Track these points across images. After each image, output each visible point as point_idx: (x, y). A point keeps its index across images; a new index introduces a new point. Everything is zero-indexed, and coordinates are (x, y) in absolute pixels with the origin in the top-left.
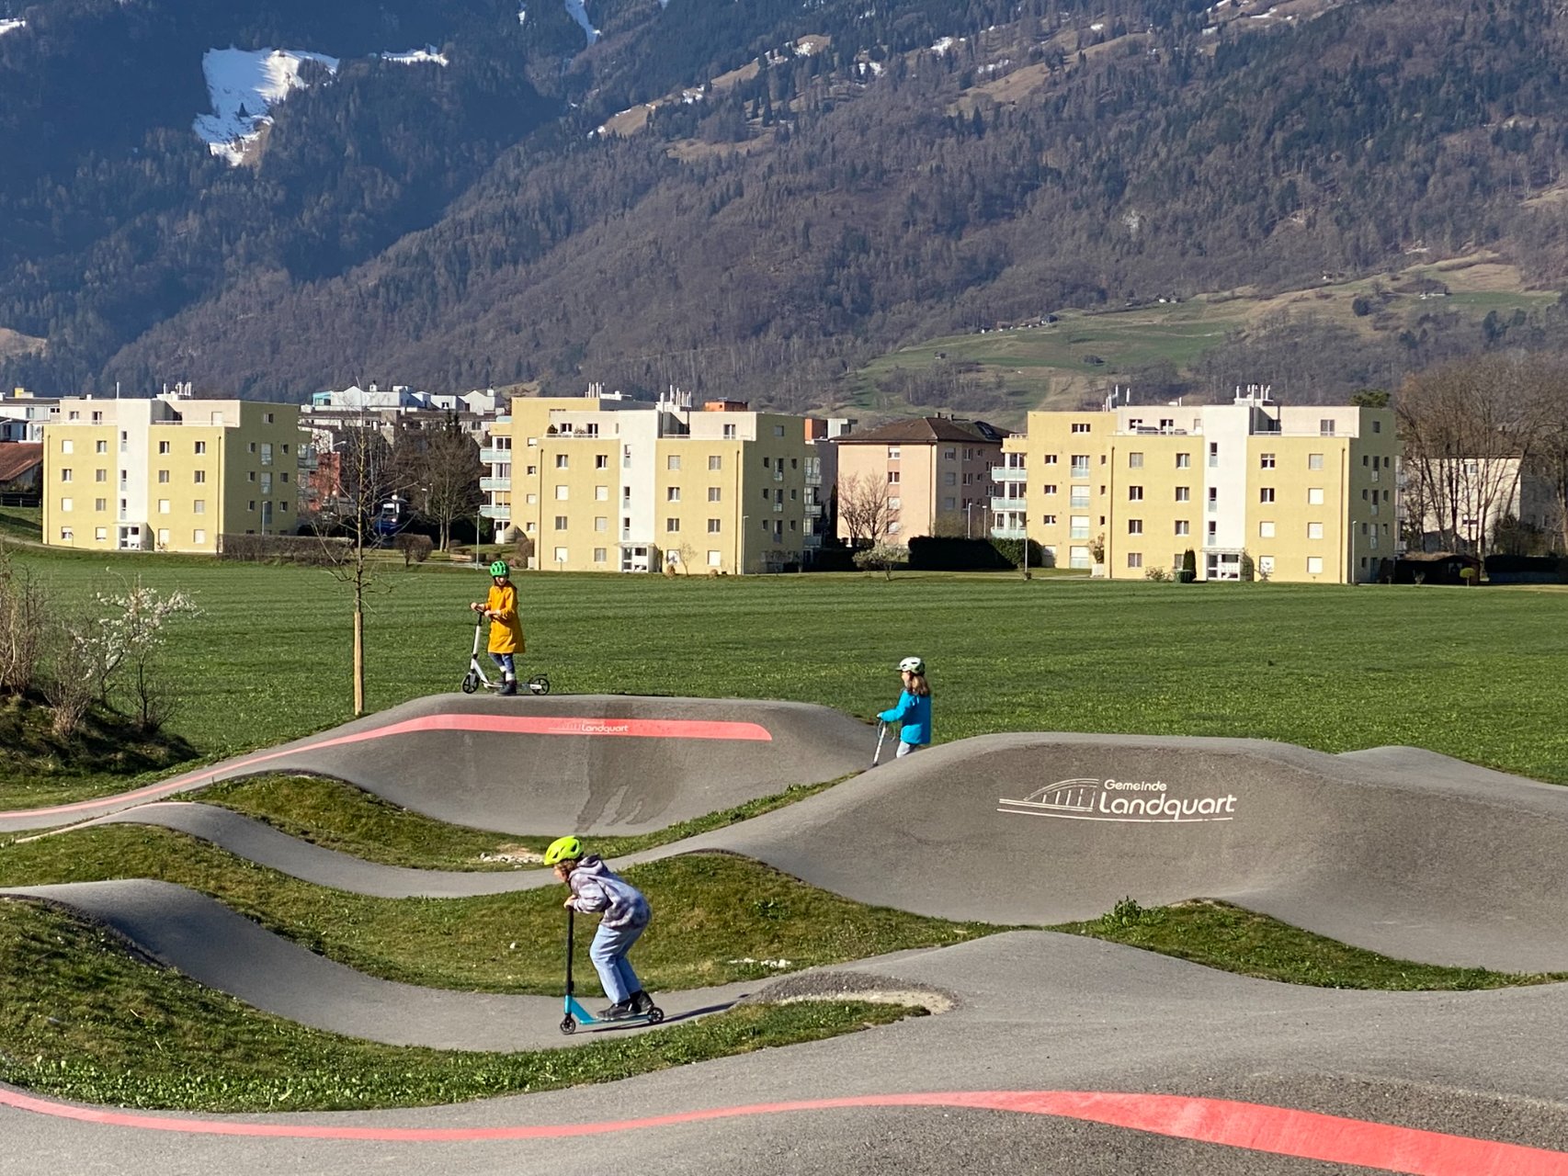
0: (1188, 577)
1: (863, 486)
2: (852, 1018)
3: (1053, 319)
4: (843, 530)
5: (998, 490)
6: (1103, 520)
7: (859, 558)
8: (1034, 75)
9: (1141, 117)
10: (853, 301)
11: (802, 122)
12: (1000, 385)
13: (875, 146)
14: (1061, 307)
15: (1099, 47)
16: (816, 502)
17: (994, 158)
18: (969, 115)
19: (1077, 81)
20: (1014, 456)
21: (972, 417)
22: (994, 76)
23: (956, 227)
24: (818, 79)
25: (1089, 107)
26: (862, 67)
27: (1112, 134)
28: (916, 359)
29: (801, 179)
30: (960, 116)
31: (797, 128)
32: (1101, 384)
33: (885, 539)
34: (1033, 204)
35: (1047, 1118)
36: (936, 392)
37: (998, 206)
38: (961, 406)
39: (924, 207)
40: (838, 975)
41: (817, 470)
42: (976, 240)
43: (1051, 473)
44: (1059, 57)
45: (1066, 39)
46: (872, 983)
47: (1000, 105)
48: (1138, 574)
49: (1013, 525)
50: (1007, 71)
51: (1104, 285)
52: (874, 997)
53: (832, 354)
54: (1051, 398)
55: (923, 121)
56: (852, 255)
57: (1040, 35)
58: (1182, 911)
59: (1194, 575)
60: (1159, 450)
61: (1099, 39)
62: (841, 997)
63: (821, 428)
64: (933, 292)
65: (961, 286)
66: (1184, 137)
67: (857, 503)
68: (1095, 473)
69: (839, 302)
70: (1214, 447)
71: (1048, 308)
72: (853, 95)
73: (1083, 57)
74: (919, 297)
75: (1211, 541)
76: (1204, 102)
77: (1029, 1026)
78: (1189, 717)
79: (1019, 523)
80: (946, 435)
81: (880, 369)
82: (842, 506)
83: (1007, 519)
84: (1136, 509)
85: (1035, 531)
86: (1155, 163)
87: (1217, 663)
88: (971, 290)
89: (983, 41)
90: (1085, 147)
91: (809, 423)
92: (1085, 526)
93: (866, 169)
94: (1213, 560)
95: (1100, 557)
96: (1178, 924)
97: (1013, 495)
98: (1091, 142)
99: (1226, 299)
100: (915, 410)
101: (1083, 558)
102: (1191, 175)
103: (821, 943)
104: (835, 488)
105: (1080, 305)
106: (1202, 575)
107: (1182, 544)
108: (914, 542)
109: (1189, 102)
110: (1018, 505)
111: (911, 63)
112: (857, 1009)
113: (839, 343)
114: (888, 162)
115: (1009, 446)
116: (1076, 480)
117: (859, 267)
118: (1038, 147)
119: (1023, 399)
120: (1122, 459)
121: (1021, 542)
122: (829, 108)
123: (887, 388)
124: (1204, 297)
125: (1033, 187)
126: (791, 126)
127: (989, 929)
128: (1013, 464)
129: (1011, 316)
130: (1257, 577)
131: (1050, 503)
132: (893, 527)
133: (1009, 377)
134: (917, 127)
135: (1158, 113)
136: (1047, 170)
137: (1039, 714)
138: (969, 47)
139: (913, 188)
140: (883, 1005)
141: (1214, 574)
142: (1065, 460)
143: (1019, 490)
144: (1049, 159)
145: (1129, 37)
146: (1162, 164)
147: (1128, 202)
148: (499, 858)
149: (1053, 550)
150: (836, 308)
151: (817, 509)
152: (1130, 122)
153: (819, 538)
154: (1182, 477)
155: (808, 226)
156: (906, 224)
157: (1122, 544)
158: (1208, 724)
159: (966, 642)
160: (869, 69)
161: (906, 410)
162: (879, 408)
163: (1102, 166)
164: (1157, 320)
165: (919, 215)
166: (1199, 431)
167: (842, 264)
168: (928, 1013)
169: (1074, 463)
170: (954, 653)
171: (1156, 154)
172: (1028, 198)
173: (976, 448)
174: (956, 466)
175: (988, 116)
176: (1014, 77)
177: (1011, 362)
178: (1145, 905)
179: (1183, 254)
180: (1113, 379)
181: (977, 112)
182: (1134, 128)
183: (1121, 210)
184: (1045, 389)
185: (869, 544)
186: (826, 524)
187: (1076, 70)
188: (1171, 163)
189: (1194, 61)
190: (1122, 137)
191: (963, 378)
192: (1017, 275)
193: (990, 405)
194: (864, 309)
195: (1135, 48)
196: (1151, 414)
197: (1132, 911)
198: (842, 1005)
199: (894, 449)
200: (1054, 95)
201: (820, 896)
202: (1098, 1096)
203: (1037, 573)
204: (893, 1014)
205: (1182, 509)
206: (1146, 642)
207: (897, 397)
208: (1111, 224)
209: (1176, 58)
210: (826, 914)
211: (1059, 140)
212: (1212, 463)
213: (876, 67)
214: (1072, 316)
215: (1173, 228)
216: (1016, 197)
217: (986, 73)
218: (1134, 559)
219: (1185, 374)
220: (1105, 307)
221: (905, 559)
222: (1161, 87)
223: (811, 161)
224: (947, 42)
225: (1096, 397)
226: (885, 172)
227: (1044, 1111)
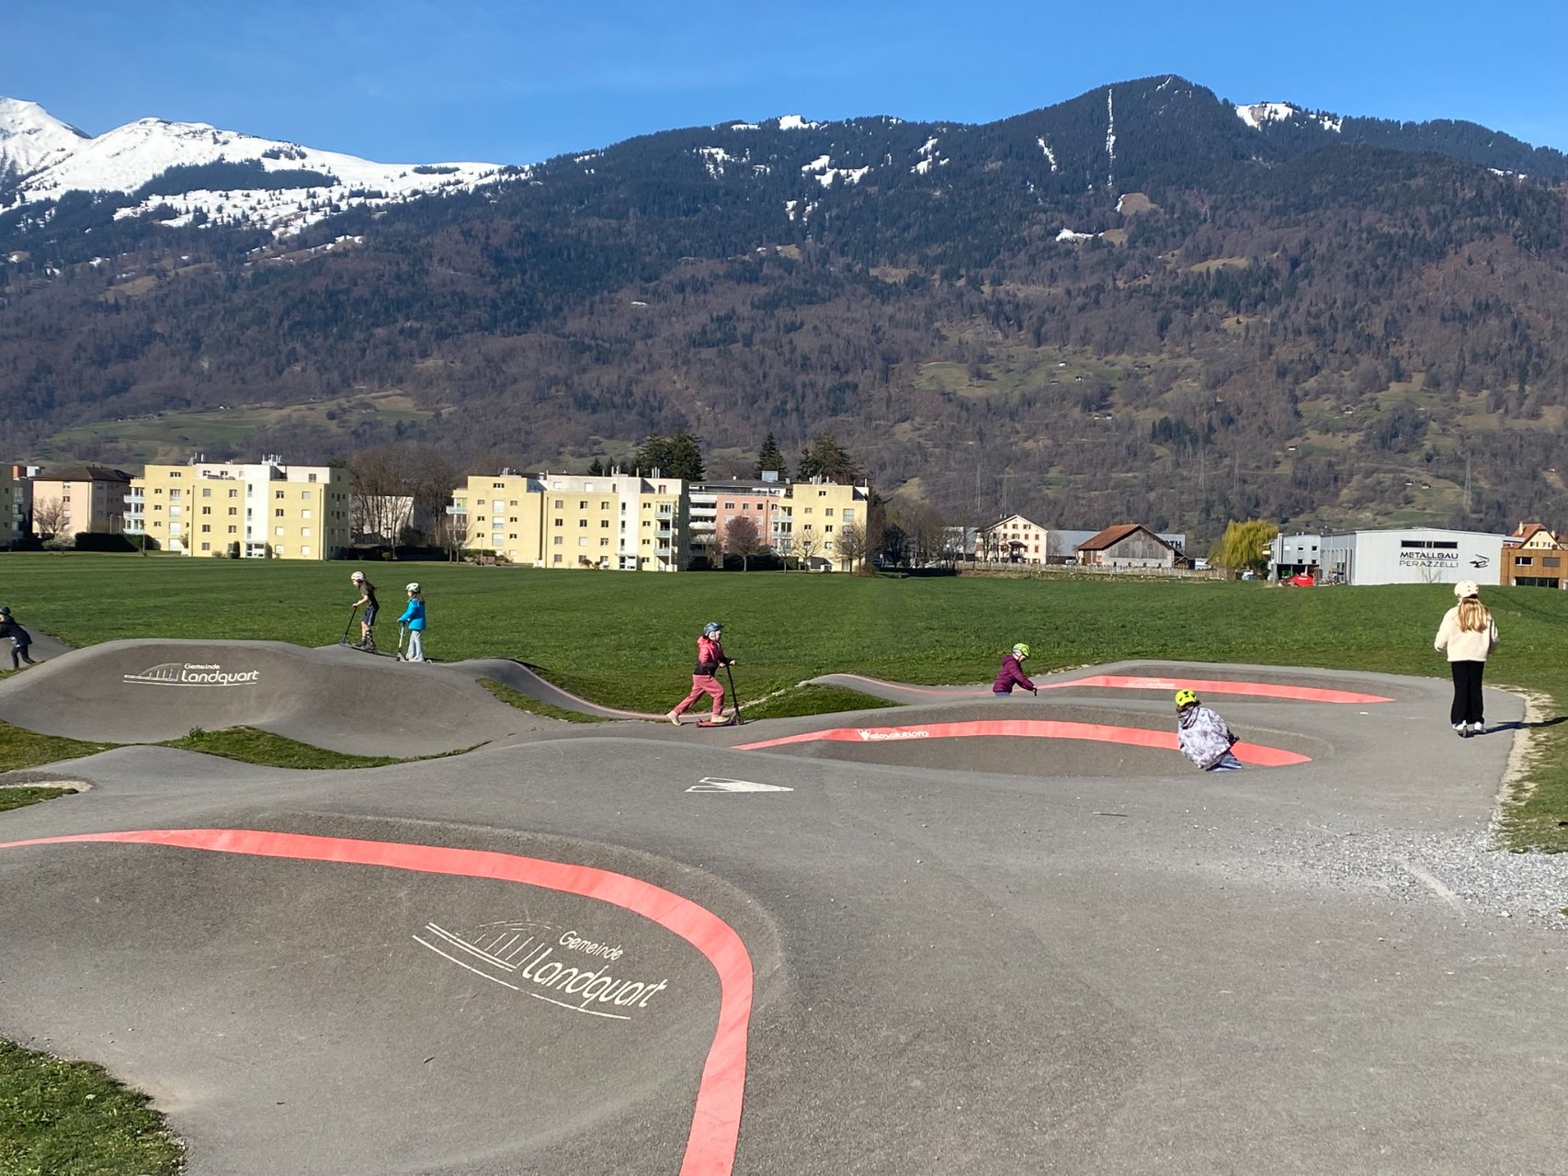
0: (236, 555)
1: (48, 504)
2: (33, 797)
3: (160, 415)
4: (36, 528)
5: (128, 508)
6: (188, 525)
7: (46, 544)
8: (149, 282)
9: (211, 308)
10: (43, 401)
11: (12, 299)
12: (129, 450)
13: (56, 316)
14: (165, 409)
15: (186, 269)
16: (20, 513)
17: (126, 325)
18: (112, 301)
19: (173, 287)
20: (137, 489)
21: (113, 467)
22: (126, 280)
23: (103, 362)
24: (22, 276)
25: (181, 300)
26: (49, 271)
27: (194, 317)
28: (81, 435)
29: (13, 331)
30: (106, 301)
31: (9, 303)
32: (188, 452)
33: (61, 534)
34: (149, 351)
35: (143, 845)
36: (92, 453)
37: (127, 353)
38: (106, 461)
39: (85, 350)
40: (25, 774)
41: (20, 495)
42: (116, 370)
43: (158, 499)
44: (162, 273)
45: (167, 263)
46: (45, 777)
47: (130, 296)
48: (208, 554)
49: (136, 527)
50: (133, 279)
51: (189, 398)
52: (46, 785)
53: (30, 430)
54: (159, 458)
55: (85, 303)
56: (42, 375)
57: (153, 260)
58: (227, 733)
59: (239, 554)
60: (219, 489)
61: (186, 264)
62: (26, 785)
63: (23, 471)
64: (92, 398)
65: (106, 395)
66: (234, 320)
67: (45, 513)
68: (185, 499)
69: (34, 401)
70: (250, 487)
71: (157, 409)
72: (42, 286)
73: (177, 274)
74: (82, 399)
75: (249, 537)
76: (245, 303)
77: (136, 796)
78: (235, 630)
79: (140, 526)
80: (97, 477)
81: (59, 439)
82: (36, 515)
83: (133, 524)
84: (206, 519)
85: (150, 531)
86: (218, 334)
87: (251, 601)
88: (113, 398)
89: (120, 261)
90: (178, 322)
91: (16, 468)
92: (178, 529)
93: (51, 327)
94: (250, 547)
95: (186, 545)
96: (225, 740)
97: (136, 511)
98: (182, 320)
99: (258, 408)
100: (80, 462)
101: (176, 546)
102: (239, 340)
103: (17, 757)
104: (32, 505)
105: (175, 408)
106: (243, 554)
107: (232, 538)
108: (79, 536)
109: (237, 301)
110: (139, 516)
111: (78, 270)
112: (35, 792)
113: (34, 424)
114: (64, 324)
115: (134, 483)
116: (172, 503)
117: (47, 382)
118: (152, 321)
119: (142, 459)
120: (199, 492)
121: (141, 536)
122: (29, 292)
123: (63, 450)
124: (245, 406)
125: (148, 343)
126: (6, 301)
127: (117, 746)
128: (137, 494)
129: (136, 413)
130: (274, 556)
131: (158, 516)
132: (66, 527)
133: (134, 446)
134: (81, 306)
135: (220, 306)
136: (157, 334)
137: (150, 629)
138: (111, 263)
139: (78, 339)
140: (50, 789)
141: (250, 554)
142: (166, 492)
143: (139, 508)
144: (158, 328)
145: (203, 264)
146: (222, 334)
147: (203, 353)
149: (160, 541)
150: (33, 405)
151: (20, 517)
152: (205, 310)
153: (22, 533)
154: (233, 503)
155: (16, 358)
156: (74, 359)
157: (199, 538)
158: (245, 634)
159: (109, 590)
160: (53, 272)
161: (71, 461)
162: (58, 461)
163: (188, 333)
164: (219, 418)
165: (83, 355)
166: (242, 478)
167: (37, 380)
168: (77, 792)
169: (171, 493)
170: (101, 596)
171: (218, 328)
172: (146, 348)
173: (115, 484)
174: (104, 494)
175: (122, 302)
176: (138, 282)
177: (137, 438)
178: (207, 730)
179: (234, 383)
180: (194, 448)
181: (116, 300)
182: (206, 314)
183: (199, 358)
184: (156, 453)
185: (51, 536)
186: (26, 525)
187: (173, 280)
188: (227, 334)
189: (239, 280)
190: (200, 318)
191: (108, 446)
192: (139, 390)
193: (124, 460)
194: (49, 405)
195: (207, 271)
196: (215, 469)
197: (199, 734)
198: (26, 790)
199: (66, 484)
200: (160, 293)
201: (18, 731)
202: (173, 832)
203: (151, 554)
204: (59, 793)
205: (233, 520)
206: (212, 590)
207: (69, 455)
208: (193, 365)
209: (229, 277)
210: (21, 741)
211: (163, 318)
212: (250, 495)
213: (57, 271)
214: (170, 414)
215: (228, 369)
216: (139, 347)
217: (122, 278)
218: (205, 546)
219: (234, 448)
220: (188, 410)
221: (73, 545)
222: (221, 292)
223: (18, 322)
224: (98, 260)
225: (184, 459)
226: (61, 330)
227: (142, 841)
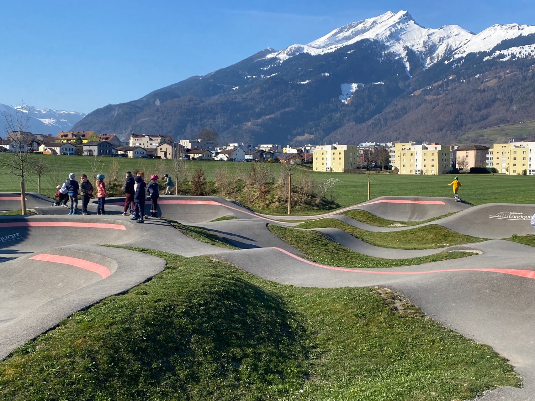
0: (525, 174)
1: (461, 158)
2: (463, 255)
3: (499, 126)
4: (457, 166)
5: (488, 159)
6: (508, 164)
7: (460, 171)
8: (495, 81)
9: (517, 88)
10: (460, 124)
11: (450, 91)
12: (488, 139)
13: (464, 95)
14: (500, 124)
15: (508, 75)
16: (452, 161)
17: (487, 96)
18: (482, 89)
19: (504, 82)
20: (491, 152)
21: (482, 145)
22: (488, 81)
23: (480, 110)
24: (453, 83)
25: (506, 87)
26: (462, 81)
27: (511, 91)
28: (472, 134)
29: (450, 102)
30: (481, 89)
31: (449, 92)
32: (508, 138)
33: (465, 168)
34: (495, 105)
35: (503, 274)
36: (476, 141)
37: (488, 105)
38: (480, 143)
39: (473, 106)
40: (460, 247)
41: (452, 155)
42: (484, 112)
43: (498, 155)
44: (500, 77)
45: (502, 74)
46: (467, 248)
47: (489, 86)
48: (515, 174)
49: (490, 165)
50: (490, 80)
51: (509, 120)
52: (468, 251)
53: (455, 134)
54: (498, 141)
55: (474, 90)
56: (459, 116)
57: (496, 73)
58: (526, 237)
60: (520, 151)
61: (508, 73)
62: (461, 251)
63: (453, 148)
64: (476, 122)
65: (480, 121)
66: (525, 91)
67: (460, 161)
68: (507, 155)
69: (457, 124)
70: (531, 150)
71: (497, 124)
72: (459, 86)
73: (505, 77)
74: (472, 123)
75: (530, 167)
76: (529, 84)
77: (498, 257)
78: (526, 200)
79: (492, 165)
80: (477, 149)
81: (465, 136)
82: (457, 162)
83: (489, 164)
84: (515, 162)
85: (495, 166)
86: (519, 97)
87: (531, 190)
88: (482, 122)
89: (485, 75)
90: (505, 94)
91: (451, 147)
92: (505, 165)
93: (462, 100)
94: (530, 171)
95: (508, 171)
96: (525, 239)
98: (506, 93)
99: (533, 122)
100: (472, 144)
101: (504, 171)
102: (526, 98)
103: (455, 241)
104: (456, 159)
105: (504, 124)
106: (528, 174)
107: (524, 168)
108: (471, 168)
109: (526, 85)
110: (491, 161)
111: (471, 80)
112: (465, 253)
113: (457, 132)
114: (467, 98)
115: (490, 150)
116: (503, 156)
117: (461, 118)
118: (496, 94)
119: (492, 142)
120: (512, 152)
121: (492, 168)
122: (455, 89)
123: (466, 140)
124: (529, 121)
125: (495, 102)
126: (448, 92)
127: (487, 239)
128: (491, 154)
129: (490, 126)
131: (498, 161)
132: (467, 166)
133: (490, 137)
134: (472, 91)
135: (520, 87)
136: (498, 98)
137: (496, 200)
138: (482, 76)
139: (471, 103)
140: (470, 252)
141: (530, 174)
142: (501, 153)
143: (491, 159)
144: (498, 96)
145: (514, 73)
146: (521, 97)
147: (514, 104)
148: (394, 225)
149: (498, 170)
150: (456, 126)
151: (452, 163)
152: (514, 89)
153: (453, 168)
154: (524, 155)
155: (451, 111)
156: (470, 110)
157: (512, 168)
158: (530, 202)
159: (482, 187)
160: (463, 81)
161: (469, 144)
162: (464, 144)
163: (509, 97)
164: (519, 126)
165: (473, 108)
166: (528, 147)
167: (458, 117)
168: (478, 254)
169: (503, 153)
170: (479, 189)
171: (519, 95)
172: (494, 104)
173: (483, 151)
174: (479, 154)
175: (486, 89)
176: (491, 81)
177: (490, 135)
178: (518, 235)
179: (525, 113)
180: (510, 137)
181: (484, 88)
182: (515, 90)
183: (512, 105)
184: (497, 140)
185: (462, 169)
186: (454, 165)
187: (504, 80)
188: (522, 96)
189: (527, 77)
190: (513, 92)
191: (481, 138)
192: (491, 118)
193: (486, 143)
194: (462, 125)
195: (515, 75)
196: (518, 144)
197: (515, 237)
198: (462, 252)
199: (467, 151)
200: (499, 84)
201: (455, 233)
202: (513, 270)
203: (495, 174)
204: (472, 254)
205: (524, 162)
206: (517, 186)
207: (468, 142)
208: (511, 108)
209: (523, 76)
210: (456, 236)
211: (500, 93)
212: (530, 153)
213: (464, 80)
214: (502, 126)
215: (522, 109)
216: (492, 104)
217: (486, 81)
218: (514, 171)
219: (525, 136)
220: (509, 124)
221: (469, 172)
222: (520, 82)
223: (452, 99)
224: (478, 75)
225: (507, 141)
226: (466, 100)
227: (502, 272)
